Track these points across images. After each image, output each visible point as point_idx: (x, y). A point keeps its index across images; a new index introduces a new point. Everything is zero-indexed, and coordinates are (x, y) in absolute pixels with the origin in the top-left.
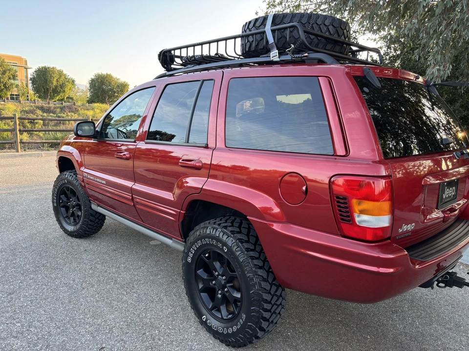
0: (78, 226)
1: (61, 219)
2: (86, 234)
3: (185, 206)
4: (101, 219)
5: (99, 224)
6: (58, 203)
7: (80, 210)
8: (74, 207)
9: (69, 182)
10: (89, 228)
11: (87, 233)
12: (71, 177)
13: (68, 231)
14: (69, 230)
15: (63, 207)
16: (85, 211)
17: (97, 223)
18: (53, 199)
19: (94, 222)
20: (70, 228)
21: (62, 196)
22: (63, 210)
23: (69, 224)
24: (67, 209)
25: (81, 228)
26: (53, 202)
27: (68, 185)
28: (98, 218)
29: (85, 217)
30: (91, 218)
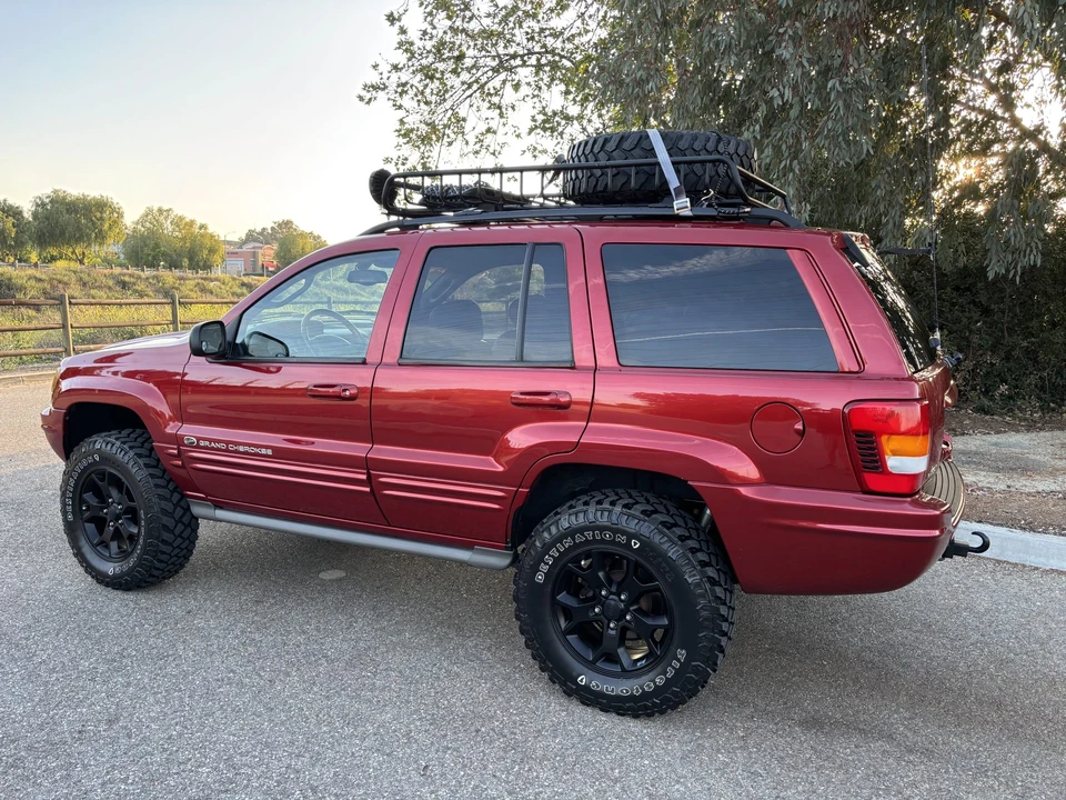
0: (132, 561)
1: (87, 550)
2: (154, 576)
3: (530, 479)
4: (188, 538)
5: (182, 550)
6: (77, 512)
7: (135, 520)
8: (118, 517)
9: (105, 459)
10: (160, 561)
11: (155, 573)
12: (109, 446)
13: (105, 575)
14: (111, 572)
15: (90, 520)
16: (149, 521)
17: (178, 547)
18: (64, 505)
19: (171, 544)
20: (110, 569)
21: (88, 496)
22: (90, 527)
23: (110, 559)
24: (100, 523)
25: (139, 563)
26: (64, 513)
27: (102, 467)
28: (180, 536)
29: (149, 534)
30: (166, 536)
